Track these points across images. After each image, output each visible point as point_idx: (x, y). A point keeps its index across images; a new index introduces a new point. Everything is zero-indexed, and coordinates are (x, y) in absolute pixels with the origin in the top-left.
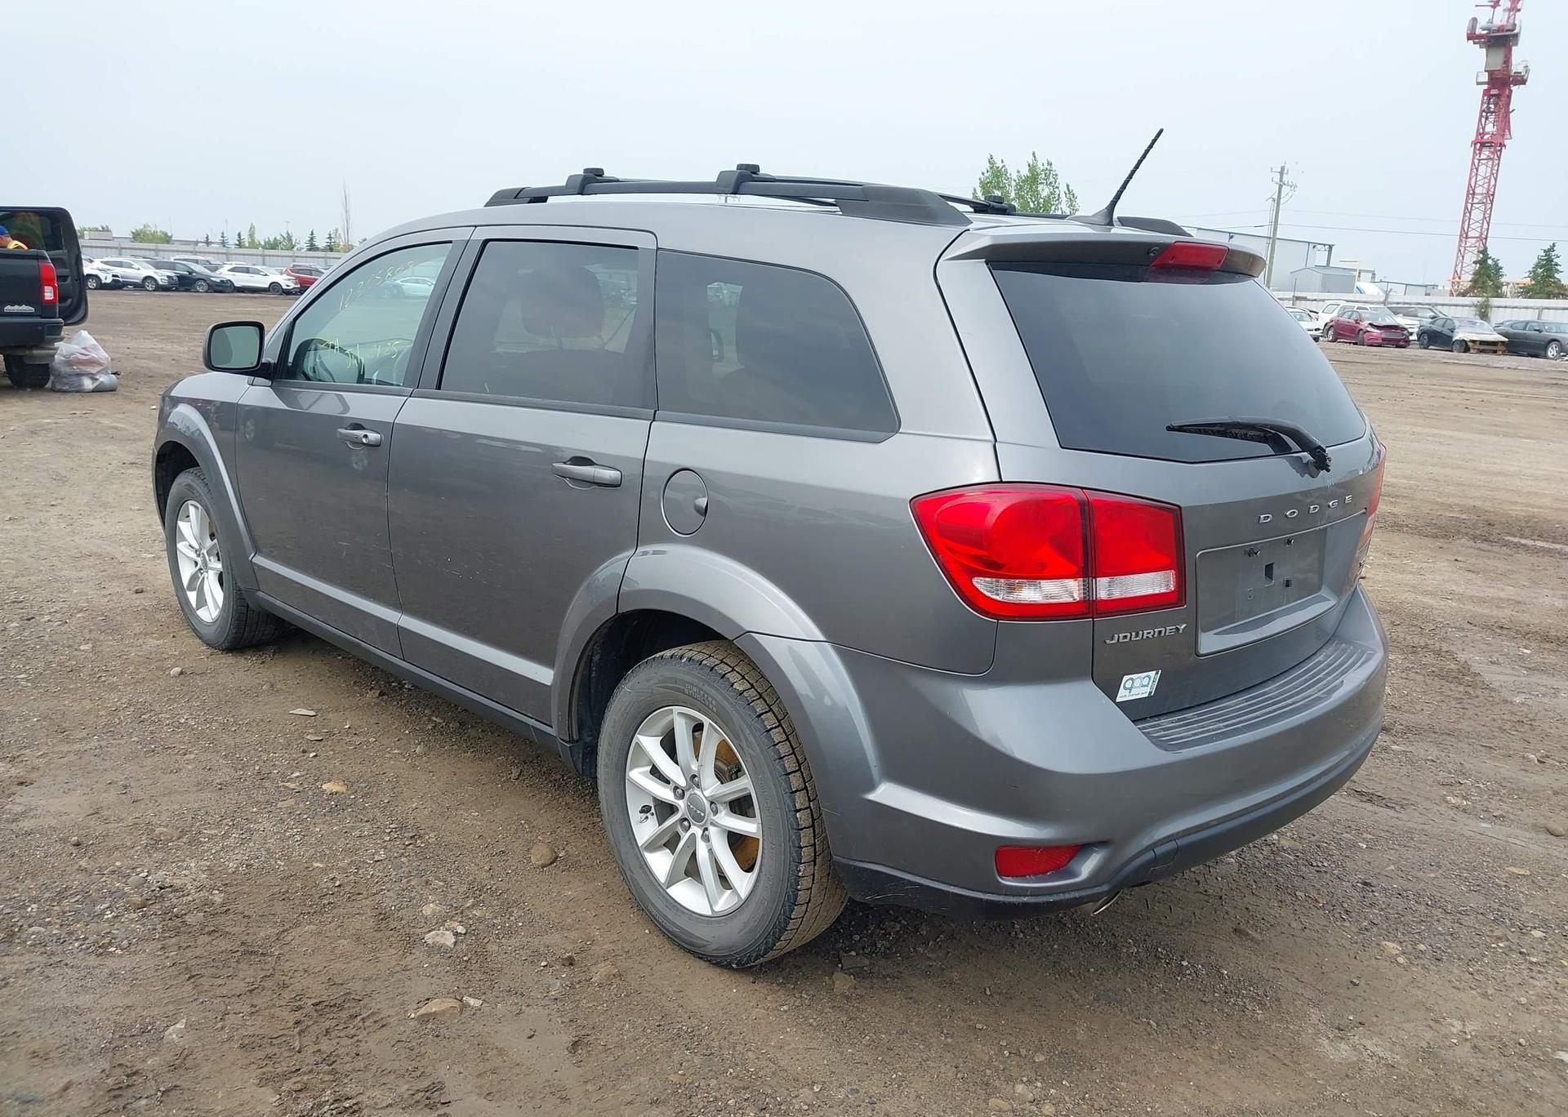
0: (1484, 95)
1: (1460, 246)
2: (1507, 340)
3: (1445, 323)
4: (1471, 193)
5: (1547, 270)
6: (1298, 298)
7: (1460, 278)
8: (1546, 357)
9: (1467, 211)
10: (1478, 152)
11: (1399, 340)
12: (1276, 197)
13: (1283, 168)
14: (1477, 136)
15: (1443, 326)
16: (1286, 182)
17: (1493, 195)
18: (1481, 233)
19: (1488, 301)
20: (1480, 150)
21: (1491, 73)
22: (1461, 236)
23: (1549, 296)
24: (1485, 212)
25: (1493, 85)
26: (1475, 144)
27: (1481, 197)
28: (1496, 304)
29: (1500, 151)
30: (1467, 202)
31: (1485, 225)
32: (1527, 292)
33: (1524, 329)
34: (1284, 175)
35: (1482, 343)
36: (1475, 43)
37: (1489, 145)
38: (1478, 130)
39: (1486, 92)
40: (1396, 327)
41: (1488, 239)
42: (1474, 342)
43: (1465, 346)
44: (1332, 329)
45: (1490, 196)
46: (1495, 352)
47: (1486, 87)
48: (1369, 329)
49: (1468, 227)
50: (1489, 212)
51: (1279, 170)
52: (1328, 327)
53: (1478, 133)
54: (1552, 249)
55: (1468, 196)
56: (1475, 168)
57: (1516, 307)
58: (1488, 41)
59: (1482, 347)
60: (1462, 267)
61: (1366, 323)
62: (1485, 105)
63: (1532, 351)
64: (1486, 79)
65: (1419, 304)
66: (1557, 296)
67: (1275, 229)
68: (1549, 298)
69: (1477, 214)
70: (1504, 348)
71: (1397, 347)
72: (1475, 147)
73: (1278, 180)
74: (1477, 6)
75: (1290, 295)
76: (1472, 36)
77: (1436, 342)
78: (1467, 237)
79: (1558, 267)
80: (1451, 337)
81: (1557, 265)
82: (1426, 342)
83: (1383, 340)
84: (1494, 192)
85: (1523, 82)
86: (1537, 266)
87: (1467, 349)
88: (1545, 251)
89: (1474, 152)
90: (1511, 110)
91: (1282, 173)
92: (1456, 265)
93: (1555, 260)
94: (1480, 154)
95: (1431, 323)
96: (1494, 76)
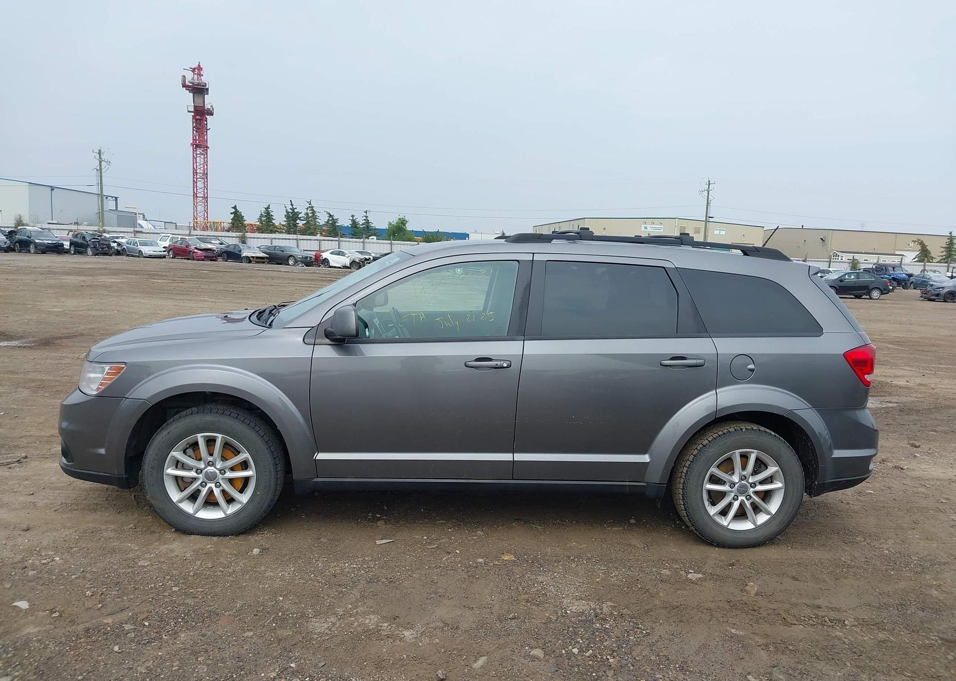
0: (193, 119)
1: (194, 201)
2: (268, 256)
3: (235, 247)
4: (195, 172)
5: (268, 218)
6: (137, 232)
7: (197, 219)
8: (288, 265)
9: (195, 183)
10: (195, 150)
11: (213, 257)
12: (98, 168)
13: (100, 151)
14: (193, 141)
15: (234, 249)
16: (103, 159)
17: (207, 174)
18: (204, 195)
19: (244, 235)
20: (196, 148)
21: (195, 107)
22: (194, 196)
23: (272, 232)
24: (204, 183)
25: (197, 114)
26: (193, 145)
27: (200, 175)
28: (249, 236)
29: (207, 150)
30: (194, 178)
31: (206, 191)
32: (260, 230)
33: (275, 250)
34: (102, 156)
35: (257, 258)
36: (186, 89)
37: (200, 144)
38: (193, 137)
39: (194, 117)
40: (210, 250)
41: (208, 198)
42: (253, 257)
43: (249, 260)
44: (171, 251)
45: (205, 175)
46: (264, 263)
47: (193, 114)
48: (195, 251)
49: (197, 191)
50: (206, 183)
51: (98, 152)
52: (168, 249)
53: (194, 140)
54: (268, 207)
55: (194, 174)
56: (195, 158)
57: (259, 238)
58: (193, 90)
59: (257, 260)
60: (197, 214)
61: (193, 247)
62: (195, 124)
63: (279, 262)
64: (193, 110)
65: (209, 236)
66: (275, 232)
67: (102, 188)
68: (271, 233)
69: (200, 184)
70: (268, 261)
71: (211, 260)
72: (193, 147)
73: (98, 158)
74: (184, 69)
75: (132, 230)
76: (184, 86)
77: (231, 258)
78: (197, 197)
79: (273, 217)
80: (241, 255)
81: (272, 216)
82: (226, 257)
83: (205, 257)
84: (207, 172)
85: (212, 114)
86: (262, 216)
87: (250, 262)
88: (265, 208)
89: (193, 150)
90: (208, 128)
91: (100, 153)
92: (194, 212)
93: (271, 213)
94: (196, 151)
95: (226, 247)
96: (197, 109)
